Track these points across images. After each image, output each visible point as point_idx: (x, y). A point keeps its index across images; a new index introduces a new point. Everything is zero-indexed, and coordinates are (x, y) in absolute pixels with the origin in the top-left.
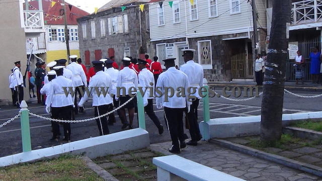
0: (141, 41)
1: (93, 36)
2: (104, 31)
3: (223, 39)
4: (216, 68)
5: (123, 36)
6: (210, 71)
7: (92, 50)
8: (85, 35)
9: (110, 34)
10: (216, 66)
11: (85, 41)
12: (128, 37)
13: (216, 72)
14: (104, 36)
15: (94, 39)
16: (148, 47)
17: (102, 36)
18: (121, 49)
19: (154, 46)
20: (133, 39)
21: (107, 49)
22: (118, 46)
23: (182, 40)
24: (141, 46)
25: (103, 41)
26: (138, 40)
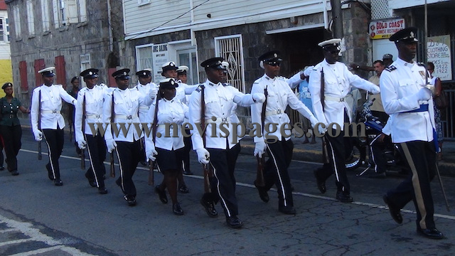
0: (111, 40)
1: (30, 31)
2: (48, 20)
3: (268, 33)
7: (30, 61)
8: (18, 30)
9: (57, 26)
11: (19, 41)
12: (86, 32)
14: (48, 30)
15: (33, 38)
16: (121, 52)
17: (44, 31)
18: (75, 57)
19: (132, 51)
20: (95, 37)
21: (53, 59)
22: (70, 51)
23: (184, 35)
24: (112, 50)
25: (46, 41)
26: (103, 39)
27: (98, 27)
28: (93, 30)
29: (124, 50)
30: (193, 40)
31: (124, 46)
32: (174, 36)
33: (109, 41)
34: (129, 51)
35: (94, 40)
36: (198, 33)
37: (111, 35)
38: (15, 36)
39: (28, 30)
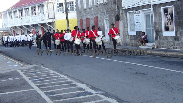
0: (117, 9)
1: (84, 7)
2: (91, 2)
4: (178, 35)
5: (103, 6)
6: (173, 38)
7: (84, 19)
8: (80, 7)
9: (95, 4)
10: (178, 32)
11: (80, 11)
12: (107, 6)
13: (179, 39)
14: (91, 6)
15: (85, 9)
16: (121, 14)
17: (90, 6)
18: (102, 17)
19: (126, 14)
20: (110, 8)
21: (93, 18)
22: (100, 14)
23: (148, 7)
24: (117, 14)
25: (91, 11)
26: (114, 9)
27: (111, 4)
28: (109, 6)
29: (122, 13)
30: (152, 9)
31: (122, 12)
32: (143, 7)
33: (116, 10)
34: (124, 14)
35: (110, 10)
36: (154, 6)
37: (117, 8)
38: (78, 9)
39: (83, 6)
